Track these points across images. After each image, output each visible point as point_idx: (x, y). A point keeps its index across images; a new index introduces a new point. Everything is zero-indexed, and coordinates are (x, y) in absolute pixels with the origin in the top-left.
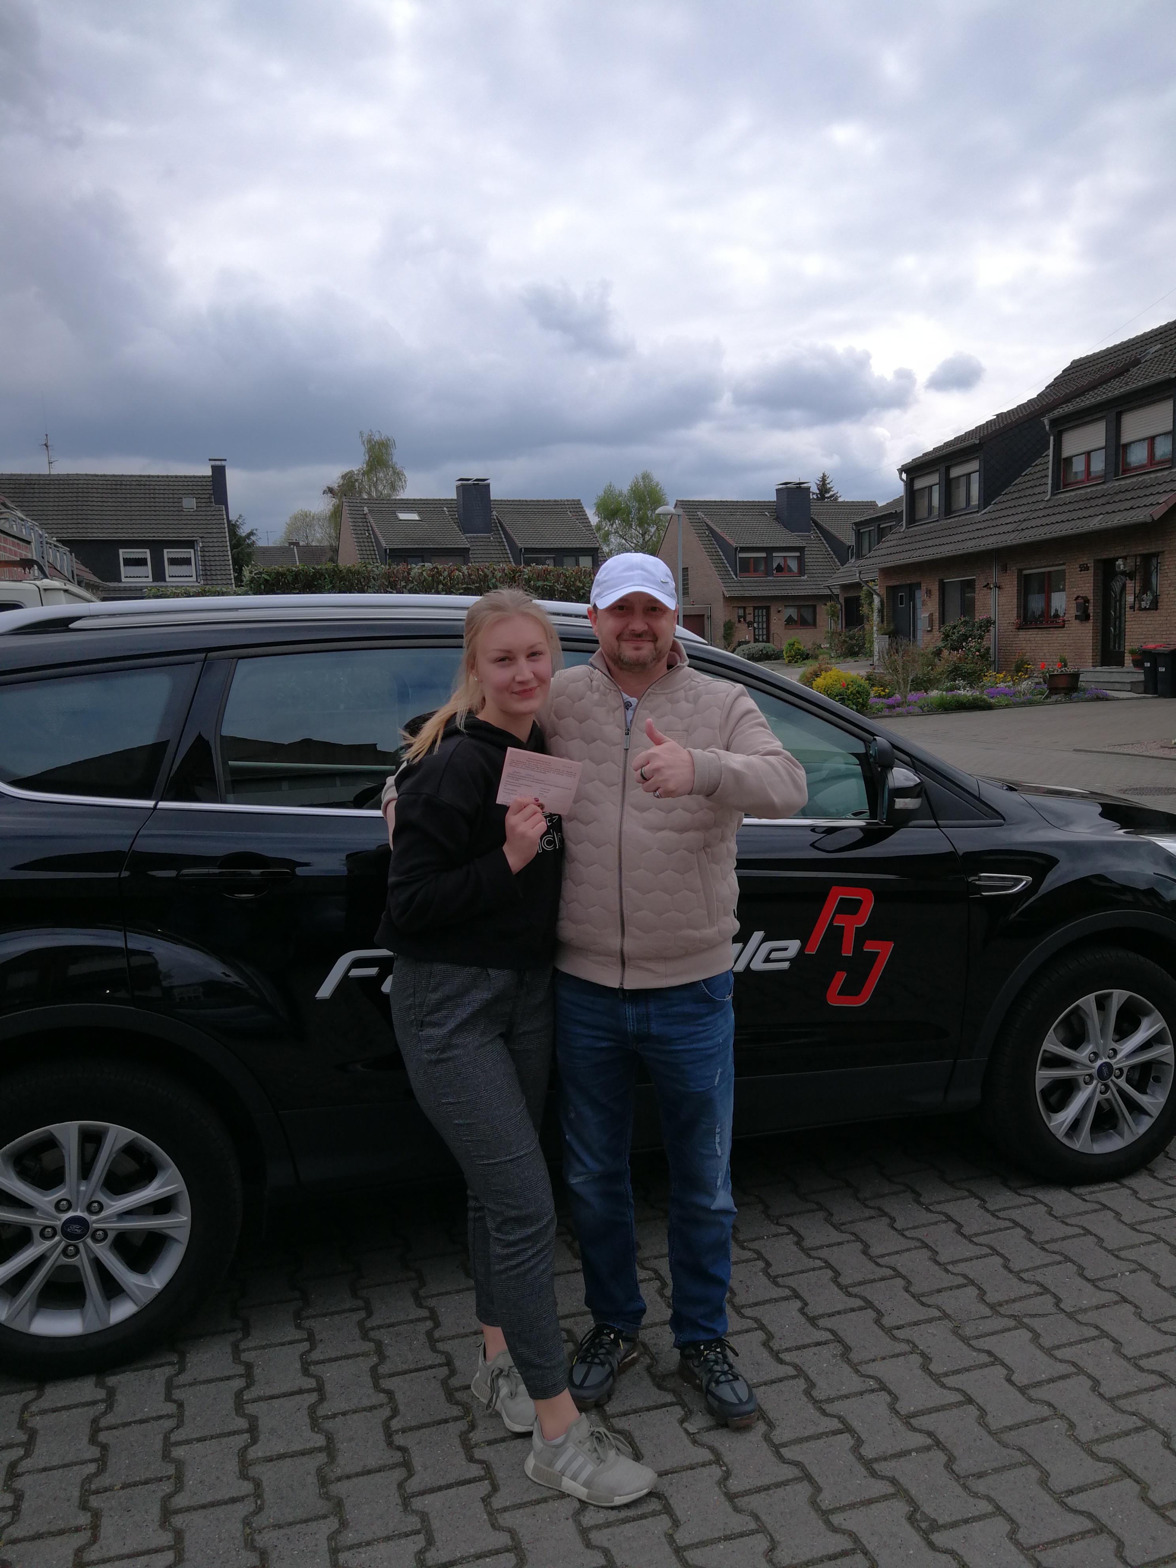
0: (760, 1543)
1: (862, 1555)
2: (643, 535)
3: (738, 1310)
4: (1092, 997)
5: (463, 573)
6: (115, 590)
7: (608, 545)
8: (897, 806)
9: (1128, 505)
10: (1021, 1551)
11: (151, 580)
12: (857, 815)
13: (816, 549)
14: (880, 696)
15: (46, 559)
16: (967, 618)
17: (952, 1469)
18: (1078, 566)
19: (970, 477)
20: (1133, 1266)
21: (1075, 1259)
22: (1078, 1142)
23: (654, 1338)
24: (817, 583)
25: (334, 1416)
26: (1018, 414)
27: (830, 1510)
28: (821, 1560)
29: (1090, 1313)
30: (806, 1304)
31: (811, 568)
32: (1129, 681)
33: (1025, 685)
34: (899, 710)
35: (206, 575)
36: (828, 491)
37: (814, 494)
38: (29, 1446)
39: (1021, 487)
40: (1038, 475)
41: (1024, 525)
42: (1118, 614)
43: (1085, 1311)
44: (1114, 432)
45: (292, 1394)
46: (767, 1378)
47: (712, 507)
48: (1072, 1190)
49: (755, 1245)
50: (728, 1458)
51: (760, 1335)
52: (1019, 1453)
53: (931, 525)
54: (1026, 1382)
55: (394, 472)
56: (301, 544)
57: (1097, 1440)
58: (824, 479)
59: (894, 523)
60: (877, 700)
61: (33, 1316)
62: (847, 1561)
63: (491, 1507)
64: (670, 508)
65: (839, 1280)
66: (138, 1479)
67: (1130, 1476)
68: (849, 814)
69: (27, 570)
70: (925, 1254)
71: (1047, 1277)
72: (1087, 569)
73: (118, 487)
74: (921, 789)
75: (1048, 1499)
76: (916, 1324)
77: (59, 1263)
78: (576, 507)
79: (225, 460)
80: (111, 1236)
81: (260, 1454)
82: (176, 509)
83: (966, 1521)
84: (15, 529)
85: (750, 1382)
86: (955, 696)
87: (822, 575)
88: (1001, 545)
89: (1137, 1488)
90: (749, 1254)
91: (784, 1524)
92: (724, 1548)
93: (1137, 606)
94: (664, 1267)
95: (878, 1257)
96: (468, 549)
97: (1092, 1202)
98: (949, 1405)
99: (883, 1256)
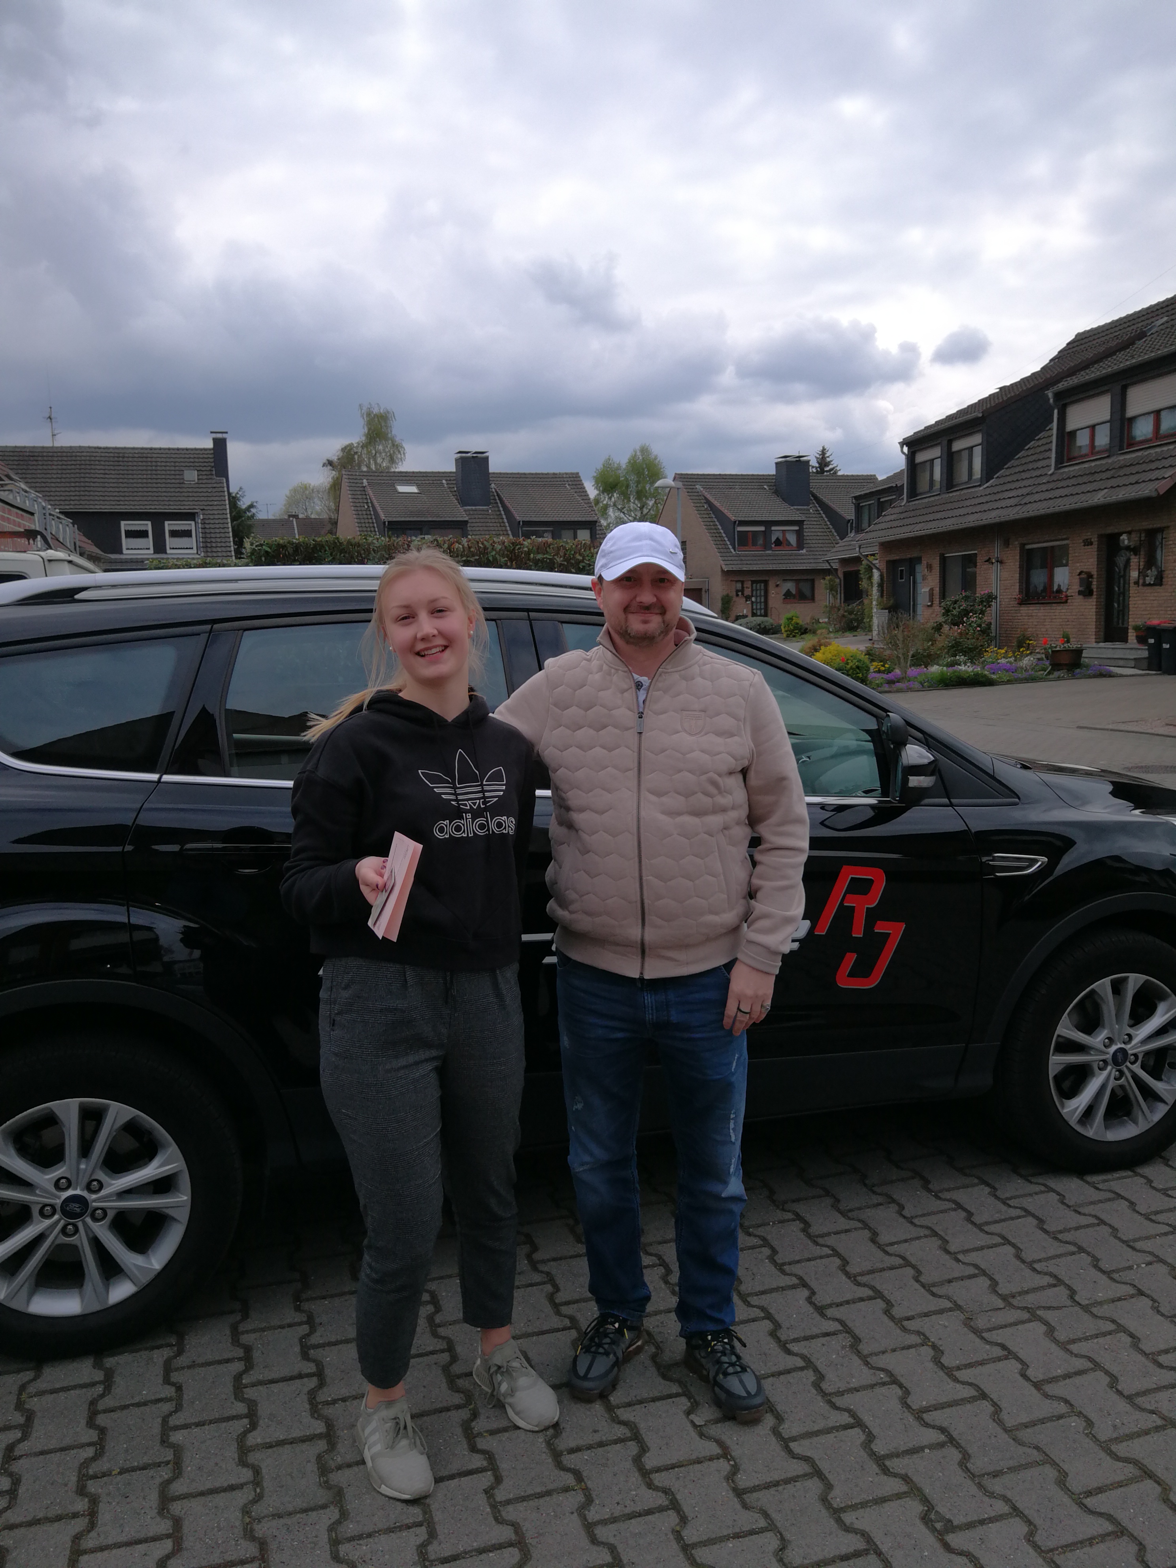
0: (770, 1541)
1: (875, 1556)
2: (641, 508)
3: (744, 1298)
4: (1107, 981)
5: (463, 545)
6: (116, 562)
7: (606, 519)
8: (911, 784)
9: (1133, 479)
10: (1039, 1554)
11: (152, 552)
12: (868, 792)
13: (815, 523)
14: (879, 671)
15: (49, 531)
16: (968, 593)
17: (966, 1468)
18: (1081, 541)
19: (972, 451)
20: (1149, 1258)
21: (1089, 1250)
22: (1092, 1128)
23: (658, 1326)
24: (816, 557)
25: (334, 1402)
26: (1021, 387)
27: (842, 1508)
28: (833, 1561)
29: (1106, 1307)
30: (813, 1293)
31: (810, 541)
32: (1132, 657)
33: (1027, 661)
34: (899, 685)
35: (207, 547)
36: (828, 464)
37: (813, 467)
38: (26, 1428)
39: (1023, 461)
40: (1042, 449)
41: (1027, 500)
42: (1122, 590)
43: (1101, 1303)
44: (1120, 405)
45: (292, 1378)
46: (774, 1369)
47: (710, 480)
48: (1084, 1178)
49: (760, 1231)
50: (736, 1452)
51: (767, 1325)
52: (1035, 1452)
53: (932, 499)
54: (1041, 1377)
55: (393, 445)
56: (301, 516)
57: (1116, 1438)
58: (823, 452)
59: (894, 497)
60: (877, 675)
61: (31, 1295)
62: (860, 1562)
63: (494, 1499)
64: (669, 481)
65: (848, 1268)
66: (136, 1464)
67: (1150, 1478)
68: (860, 792)
69: (31, 541)
70: (935, 1242)
71: (1061, 1268)
72: (1091, 544)
73: (121, 459)
74: (936, 766)
75: (1066, 1500)
76: (926, 1315)
77: (58, 1242)
78: (575, 480)
79: (227, 433)
80: (111, 1215)
81: (259, 1440)
82: (178, 481)
83: (982, 1522)
84: (19, 501)
85: (758, 1374)
86: (955, 672)
87: (822, 549)
88: (1003, 519)
89: (1158, 1489)
90: (755, 1241)
91: (794, 1522)
92: (733, 1546)
93: (1141, 581)
94: (670, 1253)
95: (887, 1245)
96: (466, 522)
97: (1105, 1190)
98: (962, 1400)
99: (892, 1244)
